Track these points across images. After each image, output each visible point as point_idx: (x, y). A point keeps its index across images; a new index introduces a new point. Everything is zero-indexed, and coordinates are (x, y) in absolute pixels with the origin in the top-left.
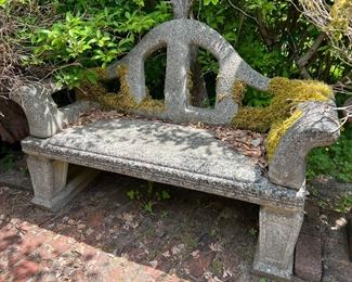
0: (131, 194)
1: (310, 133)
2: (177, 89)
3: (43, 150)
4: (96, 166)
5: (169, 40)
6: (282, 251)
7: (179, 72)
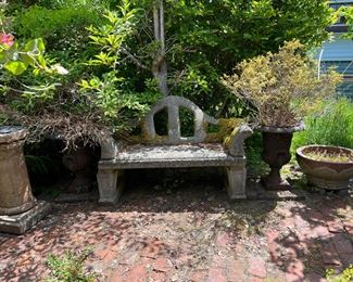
0: (156, 187)
1: (244, 132)
2: (175, 128)
3: (115, 164)
4: (150, 166)
5: (169, 105)
6: (241, 186)
7: (175, 120)
